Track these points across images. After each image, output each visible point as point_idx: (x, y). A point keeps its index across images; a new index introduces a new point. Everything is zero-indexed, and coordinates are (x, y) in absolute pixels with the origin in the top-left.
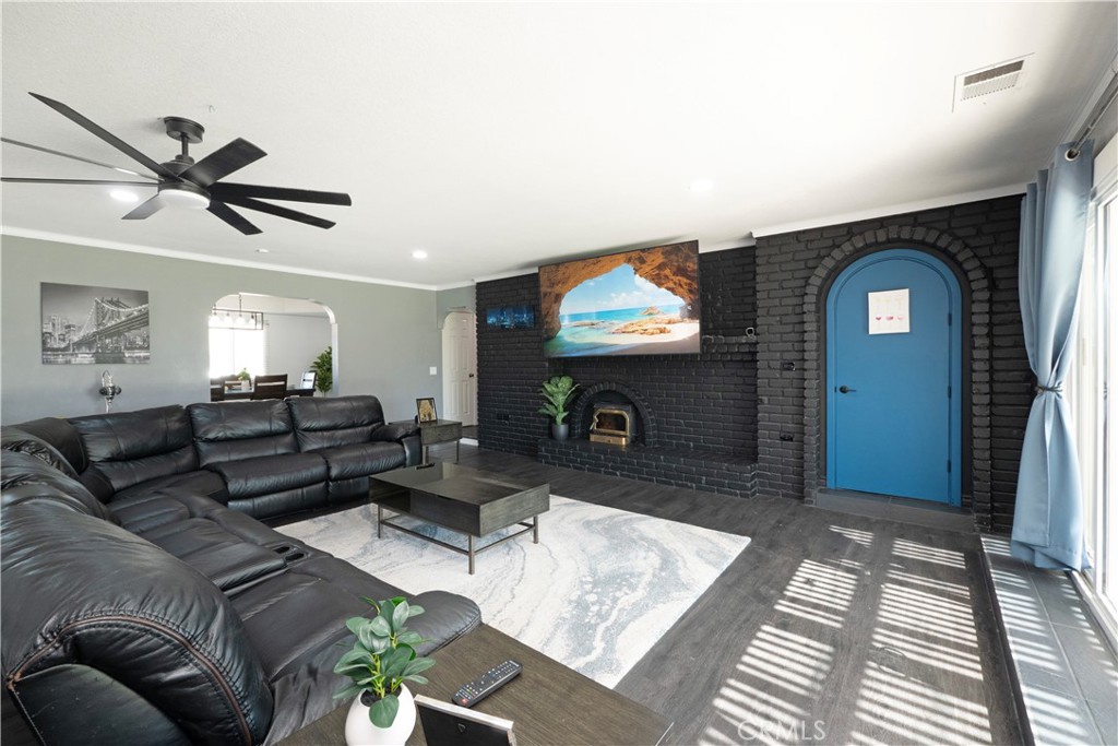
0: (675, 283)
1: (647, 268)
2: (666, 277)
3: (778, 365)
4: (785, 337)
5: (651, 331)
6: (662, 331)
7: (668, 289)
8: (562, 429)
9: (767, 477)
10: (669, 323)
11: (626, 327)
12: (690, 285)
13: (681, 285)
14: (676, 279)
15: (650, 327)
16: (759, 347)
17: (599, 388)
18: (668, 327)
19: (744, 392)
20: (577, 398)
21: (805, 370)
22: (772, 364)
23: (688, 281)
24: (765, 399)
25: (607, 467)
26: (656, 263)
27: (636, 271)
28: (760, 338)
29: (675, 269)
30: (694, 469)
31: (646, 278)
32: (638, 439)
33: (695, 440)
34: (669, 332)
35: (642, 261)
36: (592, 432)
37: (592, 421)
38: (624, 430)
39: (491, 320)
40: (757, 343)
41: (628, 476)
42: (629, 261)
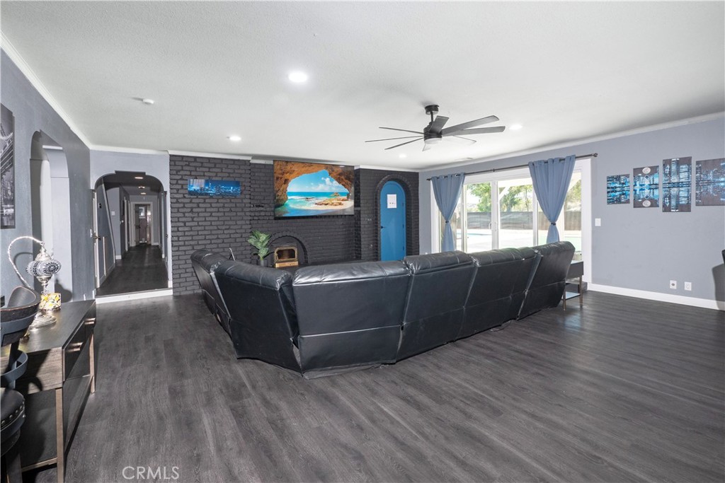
1: (334, 174)
2: (342, 179)
5: (335, 204)
6: (340, 204)
10: (342, 200)
11: (324, 201)
13: (348, 184)
14: (346, 181)
23: (351, 183)
26: (338, 173)
27: (330, 174)
28: (361, 209)
29: (346, 177)
31: (334, 178)
35: (332, 170)
42: (327, 168)
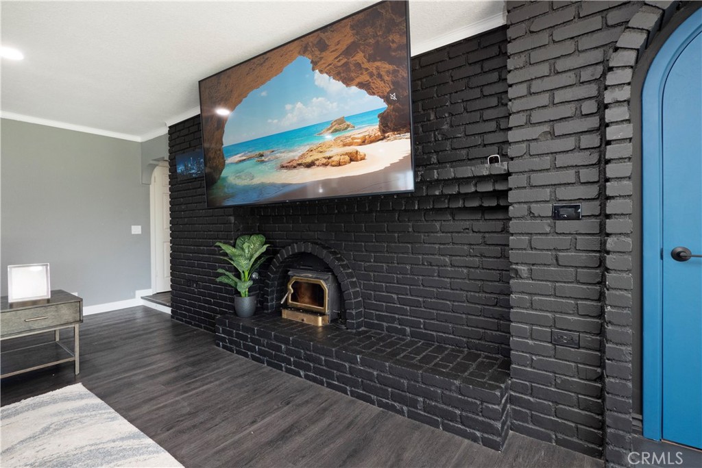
0: (371, 75)
1: (330, 57)
2: (358, 65)
3: (547, 210)
4: (561, 160)
5: (336, 159)
6: (353, 158)
7: (361, 85)
8: (246, 303)
9: (528, 405)
10: (364, 142)
11: (303, 156)
12: (395, 72)
13: (380, 76)
14: (372, 66)
15: (336, 152)
16: (512, 181)
17: (293, 249)
18: (362, 150)
19: (482, 256)
20: (269, 261)
21: (608, 216)
22: (536, 209)
23: (390, 67)
24: (523, 269)
25: (289, 362)
26: (343, 47)
27: (315, 64)
28: (514, 166)
29: (370, 51)
30: (405, 382)
31: (329, 73)
32: (340, 317)
33: (413, 325)
34: (363, 159)
35: (323, 47)
36: (286, 306)
37: (285, 290)
38: (322, 304)
39: (180, 169)
40: (509, 174)
41: (314, 380)
42: (304, 51)
